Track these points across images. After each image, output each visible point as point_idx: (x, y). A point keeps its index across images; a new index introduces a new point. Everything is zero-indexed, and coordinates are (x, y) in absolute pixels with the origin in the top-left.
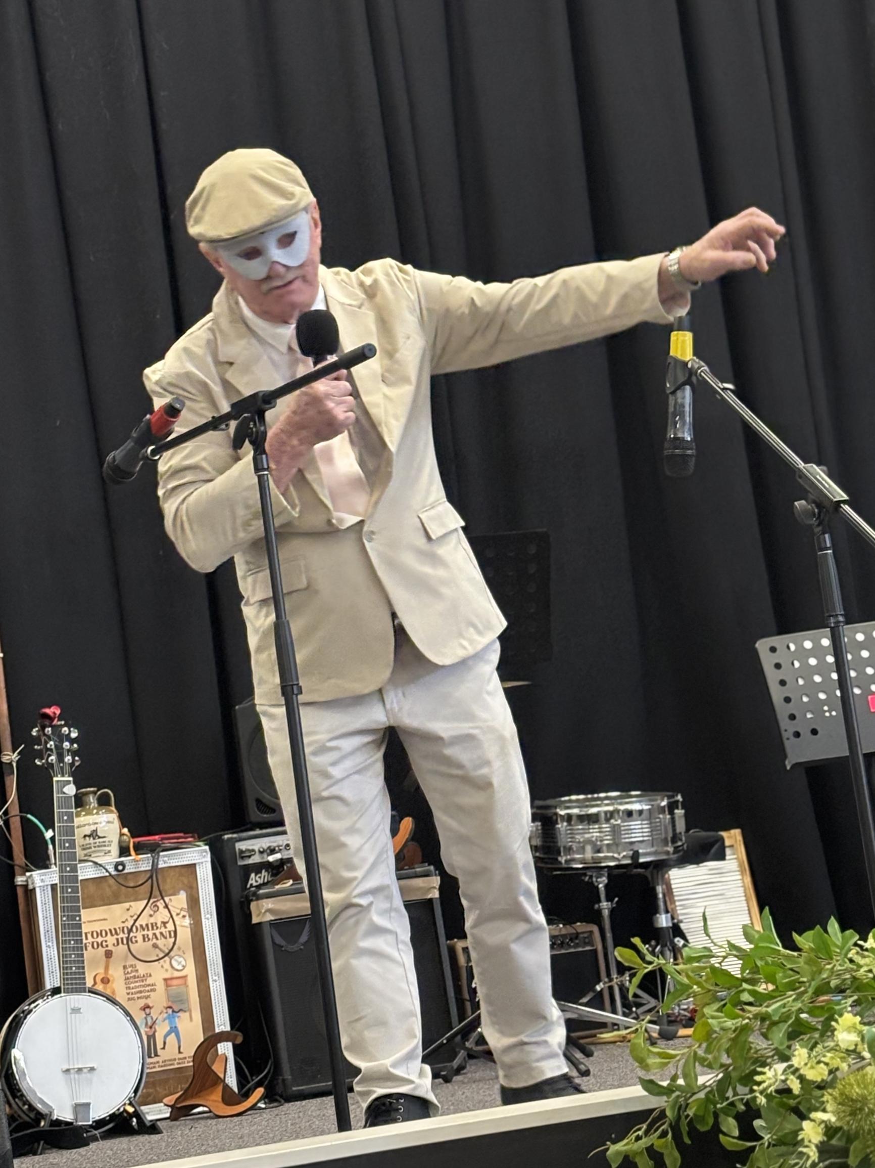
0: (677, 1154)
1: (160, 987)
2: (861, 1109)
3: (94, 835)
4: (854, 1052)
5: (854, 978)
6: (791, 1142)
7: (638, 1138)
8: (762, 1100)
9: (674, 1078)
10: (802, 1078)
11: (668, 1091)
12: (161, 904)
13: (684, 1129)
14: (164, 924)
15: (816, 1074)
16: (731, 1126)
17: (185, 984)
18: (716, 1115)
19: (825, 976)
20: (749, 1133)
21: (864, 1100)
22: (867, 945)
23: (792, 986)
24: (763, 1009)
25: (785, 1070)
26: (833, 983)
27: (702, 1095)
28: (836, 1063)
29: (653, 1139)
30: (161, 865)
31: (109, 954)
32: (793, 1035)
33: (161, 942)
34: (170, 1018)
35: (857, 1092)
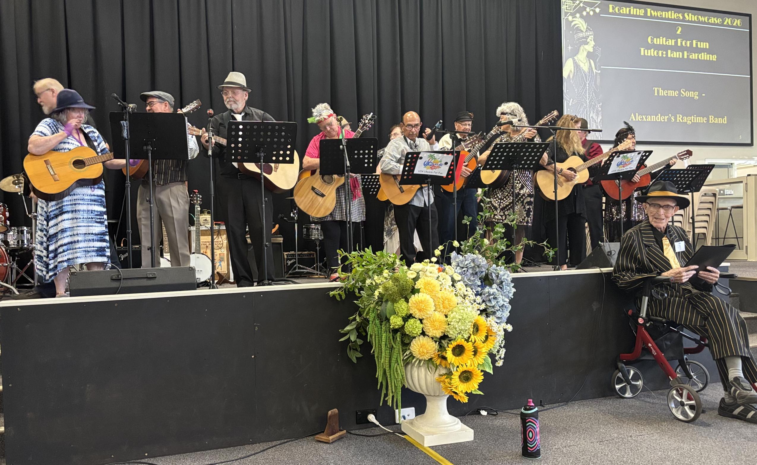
0: (345, 295)
1: (218, 255)
2: (388, 290)
3: (206, 220)
4: (386, 278)
5: (388, 263)
6: (371, 295)
7: (337, 291)
10: (375, 282)
12: (220, 237)
14: (220, 241)
15: (378, 282)
16: (357, 291)
17: (224, 255)
18: (354, 288)
19: (381, 262)
21: (389, 287)
23: (374, 263)
24: (368, 267)
25: (372, 280)
26: (383, 263)
28: (383, 279)
29: (340, 292)
30: (221, 229)
31: (207, 247)
32: (374, 273)
33: (219, 245)
34: (220, 262)
35: (387, 286)
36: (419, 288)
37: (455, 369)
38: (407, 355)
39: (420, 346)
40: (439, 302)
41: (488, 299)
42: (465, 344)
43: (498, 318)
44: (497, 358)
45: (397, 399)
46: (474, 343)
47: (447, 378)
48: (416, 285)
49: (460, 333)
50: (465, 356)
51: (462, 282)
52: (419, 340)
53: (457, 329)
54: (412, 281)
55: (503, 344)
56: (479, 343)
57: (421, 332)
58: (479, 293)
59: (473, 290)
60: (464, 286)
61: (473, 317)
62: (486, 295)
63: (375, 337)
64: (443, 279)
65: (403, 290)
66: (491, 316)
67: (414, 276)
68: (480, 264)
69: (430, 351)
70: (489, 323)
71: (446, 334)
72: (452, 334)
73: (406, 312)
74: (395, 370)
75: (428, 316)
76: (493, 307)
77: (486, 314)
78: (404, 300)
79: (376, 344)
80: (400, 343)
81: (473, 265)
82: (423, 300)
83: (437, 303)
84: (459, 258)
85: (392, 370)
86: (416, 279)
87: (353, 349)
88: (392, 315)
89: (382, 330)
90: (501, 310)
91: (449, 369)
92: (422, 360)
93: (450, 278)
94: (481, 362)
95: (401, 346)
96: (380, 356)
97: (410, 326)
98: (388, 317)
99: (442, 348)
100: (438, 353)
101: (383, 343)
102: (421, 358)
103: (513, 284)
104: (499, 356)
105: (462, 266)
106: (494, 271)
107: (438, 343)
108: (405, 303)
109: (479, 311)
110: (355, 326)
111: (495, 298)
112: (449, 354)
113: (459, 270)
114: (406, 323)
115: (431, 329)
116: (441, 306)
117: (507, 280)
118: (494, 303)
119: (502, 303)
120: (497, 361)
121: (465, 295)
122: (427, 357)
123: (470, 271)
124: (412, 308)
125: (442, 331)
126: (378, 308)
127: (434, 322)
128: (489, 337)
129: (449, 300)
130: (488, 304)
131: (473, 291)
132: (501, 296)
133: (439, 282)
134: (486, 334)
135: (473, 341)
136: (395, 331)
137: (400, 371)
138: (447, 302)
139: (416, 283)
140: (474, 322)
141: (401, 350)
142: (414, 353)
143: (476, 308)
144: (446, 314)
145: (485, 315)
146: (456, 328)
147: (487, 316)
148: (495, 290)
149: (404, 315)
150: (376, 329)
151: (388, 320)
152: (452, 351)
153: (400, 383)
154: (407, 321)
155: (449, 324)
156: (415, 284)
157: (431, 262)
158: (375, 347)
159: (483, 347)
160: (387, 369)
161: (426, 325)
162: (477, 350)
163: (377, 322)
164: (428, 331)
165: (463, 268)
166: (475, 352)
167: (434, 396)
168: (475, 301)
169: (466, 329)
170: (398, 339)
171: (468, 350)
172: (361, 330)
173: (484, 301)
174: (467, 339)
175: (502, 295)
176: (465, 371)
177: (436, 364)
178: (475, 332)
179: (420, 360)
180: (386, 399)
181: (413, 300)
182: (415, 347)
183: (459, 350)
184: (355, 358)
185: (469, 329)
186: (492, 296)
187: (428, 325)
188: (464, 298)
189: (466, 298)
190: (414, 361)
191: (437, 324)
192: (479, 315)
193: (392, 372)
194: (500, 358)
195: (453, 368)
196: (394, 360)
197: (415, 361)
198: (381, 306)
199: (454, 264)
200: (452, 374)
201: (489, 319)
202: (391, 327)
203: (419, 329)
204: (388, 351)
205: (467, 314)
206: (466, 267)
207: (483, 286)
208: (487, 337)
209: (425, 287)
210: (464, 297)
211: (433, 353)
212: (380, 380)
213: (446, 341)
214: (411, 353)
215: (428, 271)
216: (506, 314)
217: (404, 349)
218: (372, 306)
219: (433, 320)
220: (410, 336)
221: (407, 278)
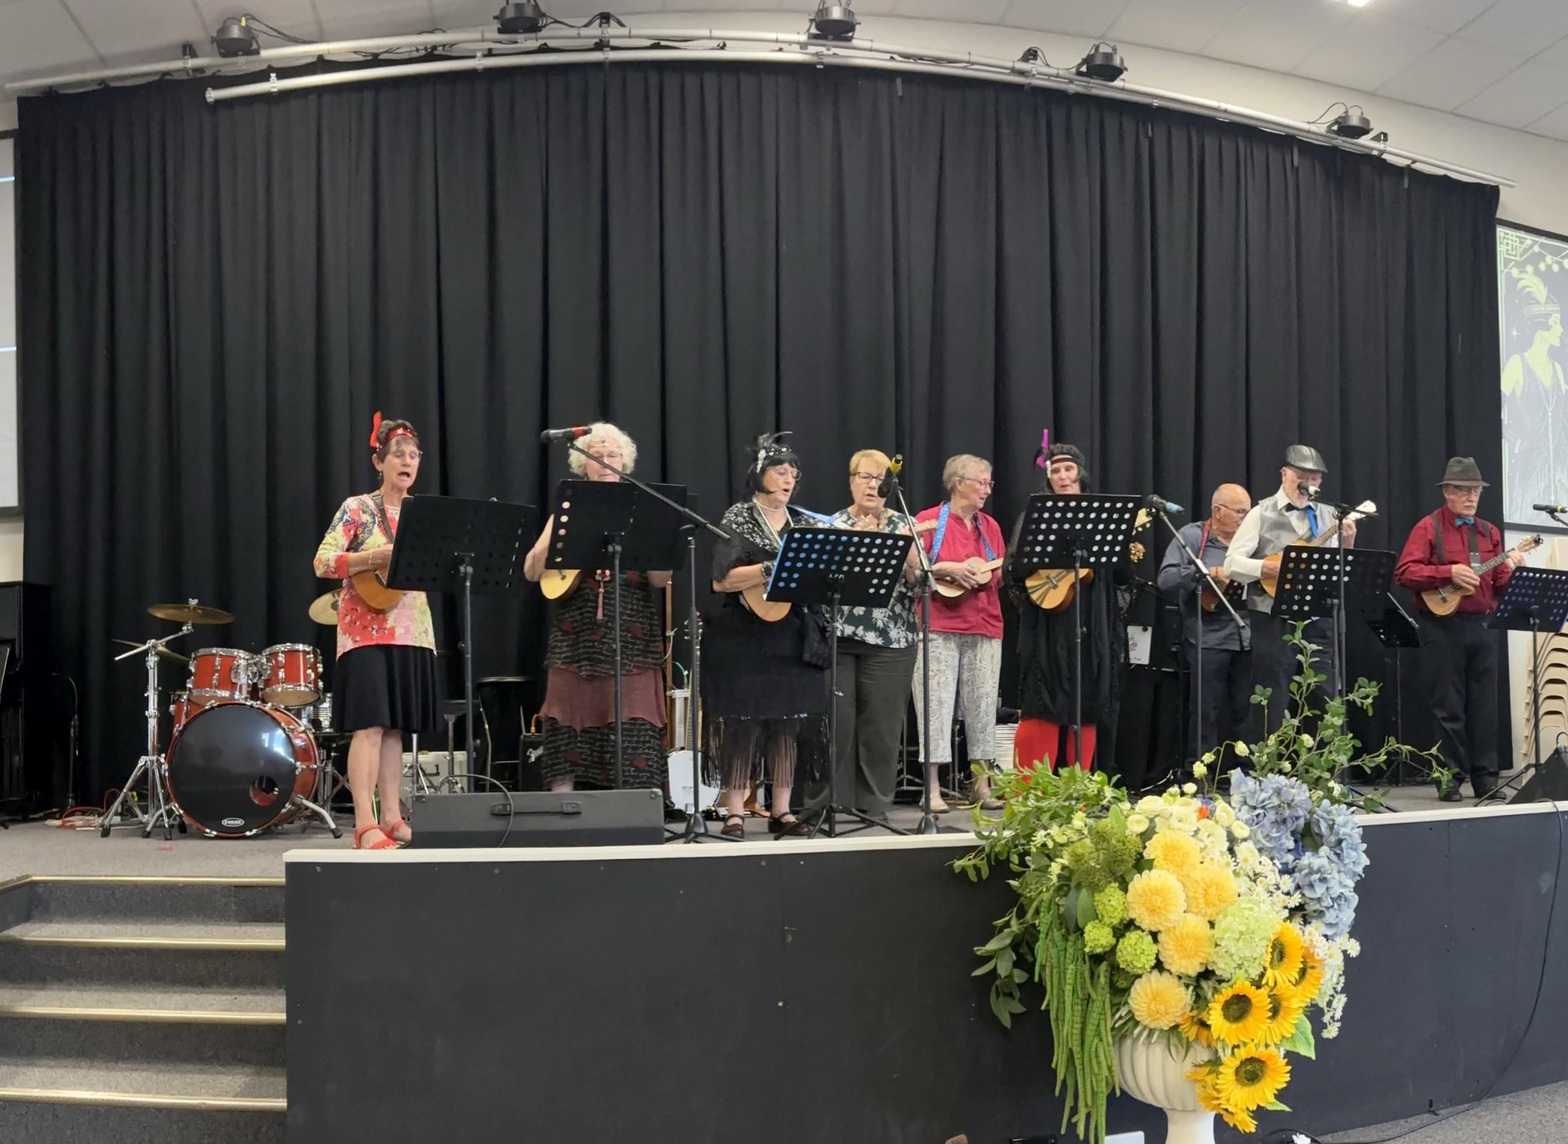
0: (987, 870)
4: (1080, 831)
5: (1085, 794)
6: (1044, 870)
7: (970, 860)
8: (1034, 850)
9: (991, 832)
10: (1054, 840)
11: (987, 838)
13: (993, 857)
15: (1062, 839)
16: (1015, 859)
18: (1009, 853)
19: (1071, 791)
20: (1023, 863)
21: (1083, 855)
22: (1094, 778)
23: (1055, 794)
24: (1040, 804)
25: (1045, 836)
26: (1075, 795)
27: (1003, 842)
28: (1072, 835)
29: (977, 861)
32: (1052, 818)
35: (1080, 851)
36: (1152, 857)
37: (1228, 1051)
38: (1121, 1018)
39: (1150, 997)
40: (1196, 892)
41: (1307, 880)
42: (1251, 992)
43: (1330, 925)
44: (1326, 1019)
45: (1097, 1121)
46: (1271, 991)
47: (1210, 1073)
48: (1146, 850)
49: (1240, 966)
50: (1250, 1020)
51: (1250, 845)
52: (1149, 981)
53: (1235, 958)
54: (1138, 839)
55: (1341, 985)
56: (1284, 988)
57: (1153, 963)
58: (1290, 867)
59: (1276, 861)
60: (1256, 852)
61: (1272, 927)
62: (1304, 872)
63: (1052, 971)
64: (1209, 836)
65: (1115, 862)
66: (1314, 921)
67: (1142, 828)
68: (1293, 801)
69: (1174, 1010)
70: (1307, 937)
71: (1210, 968)
72: (1222, 968)
73: (1119, 916)
74: (1093, 1054)
75: (1170, 925)
76: (1319, 900)
77: (1304, 917)
78: (1116, 885)
79: (1052, 989)
80: (1107, 989)
81: (1276, 801)
82: (1159, 887)
83: (1191, 894)
84: (1247, 785)
85: (1086, 1055)
86: (1146, 836)
87: (1006, 995)
88: (1089, 921)
89: (1068, 955)
90: (1336, 906)
91: (1217, 1051)
92: (1155, 1029)
93: (1224, 834)
94: (1288, 1031)
95: (1108, 995)
96: (1060, 1017)
97: (1129, 949)
98: (1081, 925)
99: (1200, 1000)
100: (1191, 1014)
101: (1068, 988)
102: (1152, 1026)
103: (1365, 846)
104: (1331, 1014)
105: (1253, 803)
106: (1325, 815)
107: (1191, 988)
108: (1120, 893)
109: (1287, 911)
110: (1008, 941)
111: (1323, 880)
112: (1215, 1017)
113: (1245, 814)
114: (1121, 940)
115: (1176, 957)
116: (1202, 901)
117: (1350, 836)
118: (1320, 890)
119: (1337, 890)
120: (1325, 1026)
121: (1255, 875)
122: (1166, 1024)
123: (1272, 816)
124: (1134, 906)
125: (1202, 961)
126: (1060, 903)
127: (1183, 939)
128: (1309, 971)
129: (1219, 887)
130: (1308, 894)
131: (1274, 864)
132: (1337, 875)
133: (1199, 843)
134: (1301, 966)
135: (1271, 984)
136: (1096, 959)
137: (1105, 1056)
138: (1215, 892)
139: (1147, 844)
140: (1273, 938)
141: (1108, 1005)
142: (1137, 1013)
143: (1281, 905)
144: (1212, 919)
145: (1300, 920)
146: (1231, 955)
147: (1306, 922)
148: (1325, 861)
149: (1116, 922)
150: (1053, 952)
151: (1080, 931)
152: (1223, 1009)
153: (1104, 1084)
154: (1123, 935)
155: (1217, 945)
156: (1145, 847)
157: (1183, 794)
158: (1052, 994)
159: (1295, 996)
160: (1076, 1050)
161: (1165, 946)
162: (1280, 1004)
163: (1057, 934)
164: (1170, 961)
165: (1255, 808)
166: (1275, 1011)
167: (1183, 1111)
168: (1278, 888)
169: (1255, 956)
170: (1102, 980)
171: (1259, 1008)
172: (1024, 950)
173: (1298, 887)
174: (1257, 978)
175: (1339, 872)
176: (1252, 1058)
177: (1188, 1038)
178: (1276, 961)
179: (1151, 1030)
180: (1074, 1120)
181: (1138, 886)
182: (1139, 998)
183: (1238, 1007)
184: (1007, 1016)
185: (1262, 955)
186: (1317, 876)
187: (1171, 947)
188: (1255, 881)
189: (1258, 881)
190: (1136, 1031)
191: (1189, 943)
192: (1285, 920)
193: (1086, 1059)
194: (1332, 1018)
195: (1224, 1050)
196: (1091, 1029)
197: (1140, 1034)
198: (1066, 895)
199: (1236, 798)
200: (1221, 1064)
201: (1309, 928)
202: (1087, 950)
203: (1149, 958)
204: (1079, 1007)
205: (1257, 921)
206: (1263, 807)
207: (1297, 852)
208: (1303, 973)
209: (1165, 856)
210: (1255, 877)
211: (1179, 1014)
212: (1060, 1076)
213: (1211, 983)
214: (1130, 1012)
215: (1173, 817)
216: (1348, 915)
217: (1116, 1000)
218: (1046, 896)
219: (1182, 935)
220: (1128, 973)
221: (1128, 832)
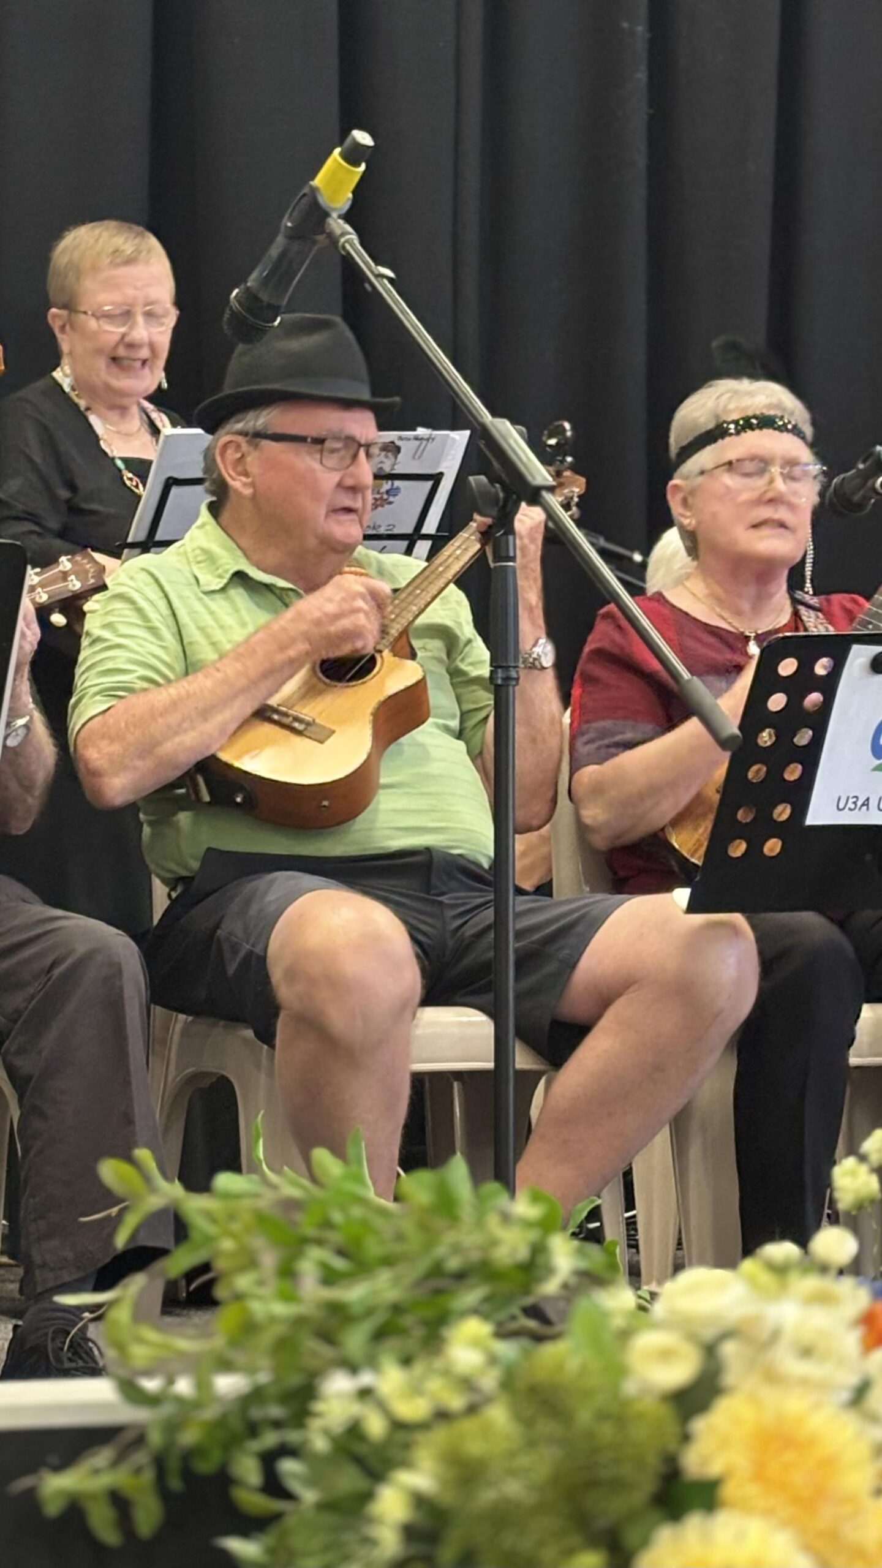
0: (156, 1505)
7: (96, 1472)
11: (155, 1400)
13: (174, 1464)
20: (274, 1486)
29: (119, 1478)
36: (713, 1471)
48: (694, 1447)
54: (666, 1411)
67: (679, 1372)
86: (691, 1398)
139: (695, 1427)
156: (689, 1438)
209: (757, 1466)
221: (630, 1387)
